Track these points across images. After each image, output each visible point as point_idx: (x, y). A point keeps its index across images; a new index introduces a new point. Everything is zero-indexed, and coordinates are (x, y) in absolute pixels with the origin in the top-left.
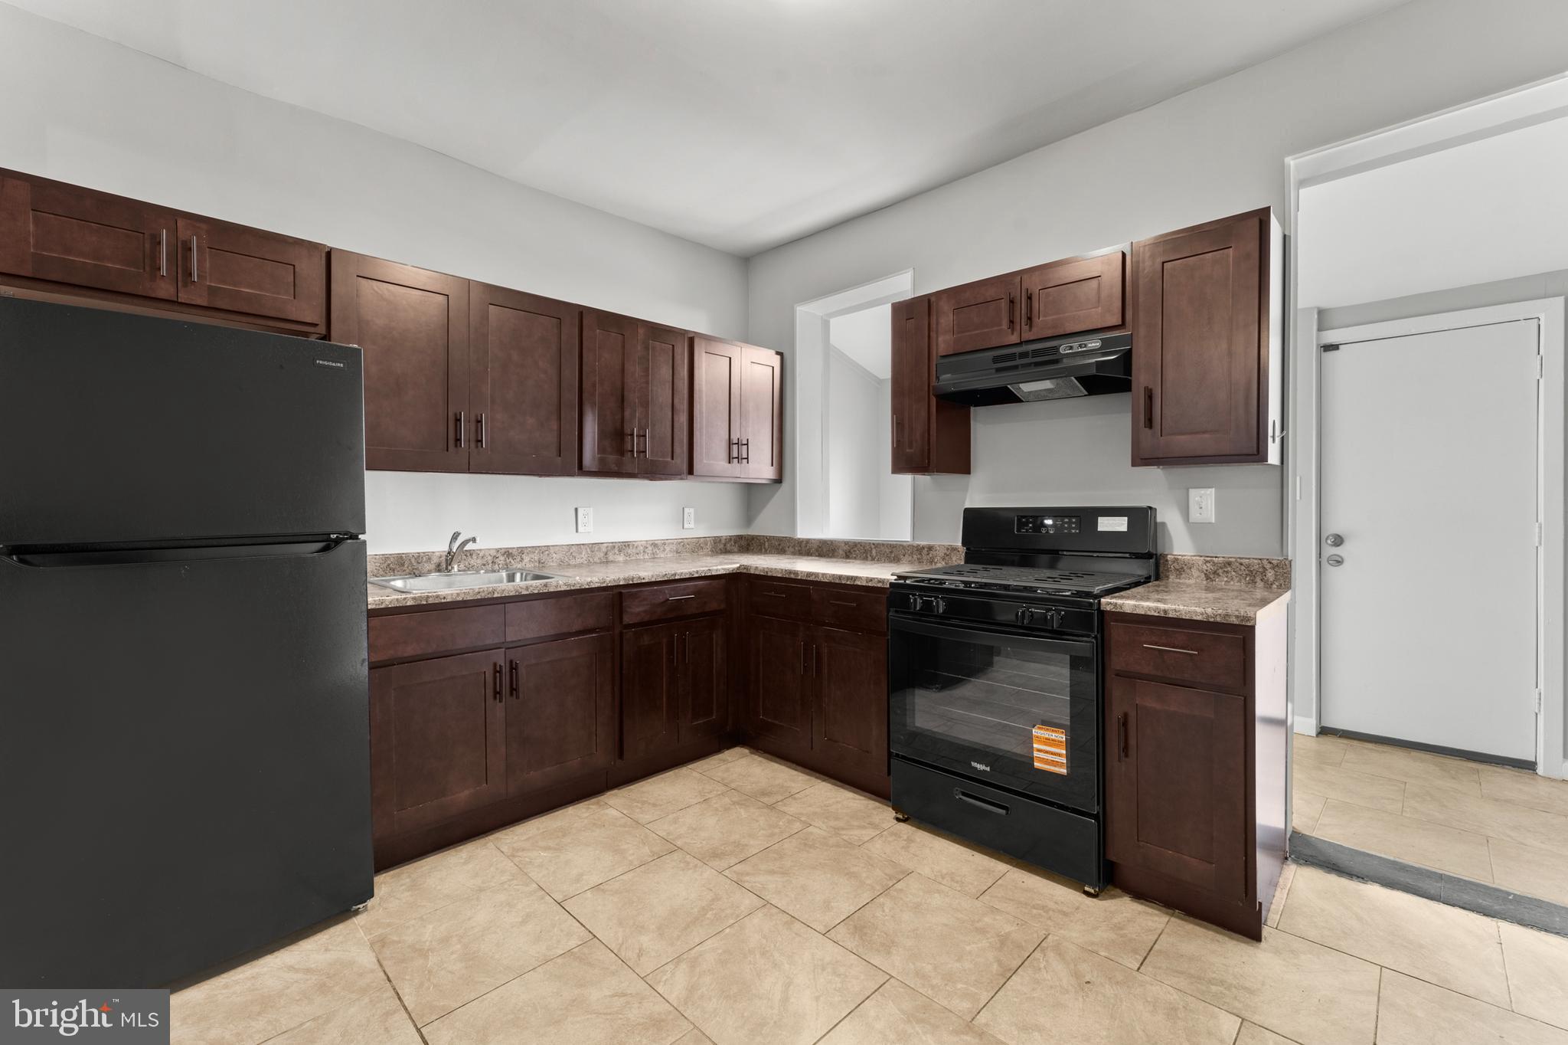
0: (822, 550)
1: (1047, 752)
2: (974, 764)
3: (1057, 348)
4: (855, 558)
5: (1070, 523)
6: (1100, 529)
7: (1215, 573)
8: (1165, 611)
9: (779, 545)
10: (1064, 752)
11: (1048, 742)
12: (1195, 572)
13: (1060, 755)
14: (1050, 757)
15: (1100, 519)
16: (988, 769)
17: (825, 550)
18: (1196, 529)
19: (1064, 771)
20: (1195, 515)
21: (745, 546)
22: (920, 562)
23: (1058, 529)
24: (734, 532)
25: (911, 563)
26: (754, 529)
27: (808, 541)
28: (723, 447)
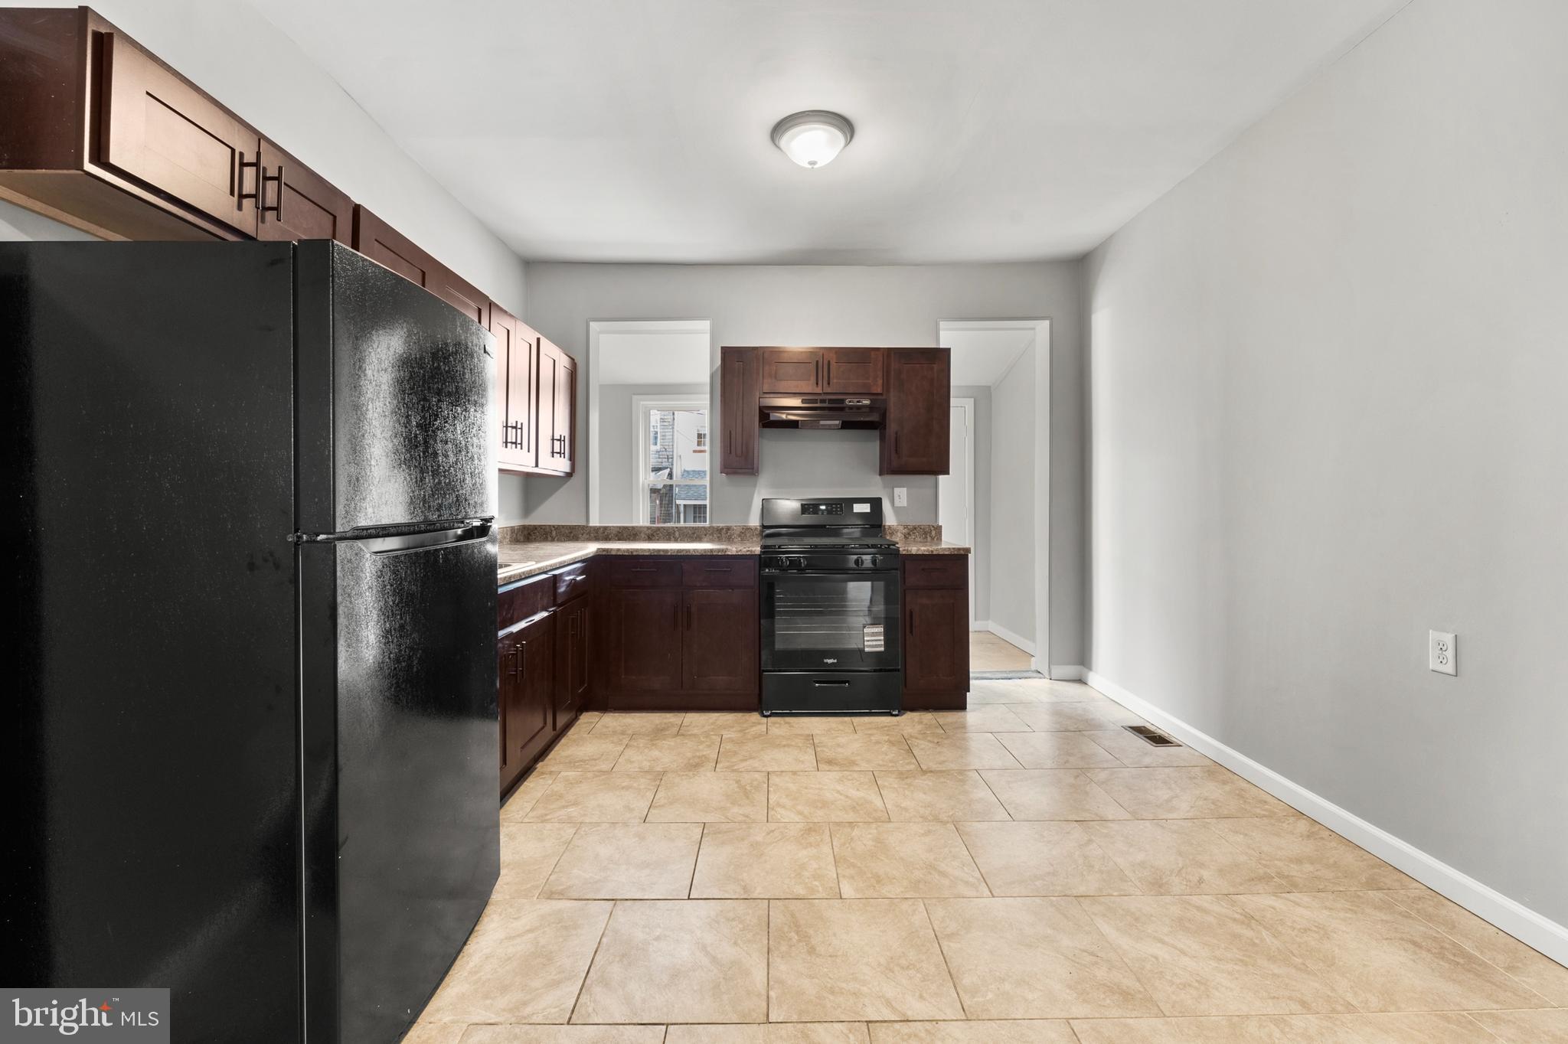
0: (622, 535)
1: (873, 641)
2: (825, 661)
3: (842, 401)
4: (658, 540)
5: (836, 508)
6: (855, 511)
7: (909, 534)
8: (932, 551)
9: (571, 532)
10: (883, 638)
11: (873, 634)
12: (899, 534)
13: (880, 640)
14: (874, 643)
15: (855, 505)
16: (836, 661)
17: (625, 535)
18: (897, 510)
19: (882, 649)
20: (897, 504)
21: (527, 535)
22: (720, 540)
23: (829, 512)
24: (516, 522)
25: (711, 541)
26: (534, 520)
27: (605, 528)
28: (550, 442)
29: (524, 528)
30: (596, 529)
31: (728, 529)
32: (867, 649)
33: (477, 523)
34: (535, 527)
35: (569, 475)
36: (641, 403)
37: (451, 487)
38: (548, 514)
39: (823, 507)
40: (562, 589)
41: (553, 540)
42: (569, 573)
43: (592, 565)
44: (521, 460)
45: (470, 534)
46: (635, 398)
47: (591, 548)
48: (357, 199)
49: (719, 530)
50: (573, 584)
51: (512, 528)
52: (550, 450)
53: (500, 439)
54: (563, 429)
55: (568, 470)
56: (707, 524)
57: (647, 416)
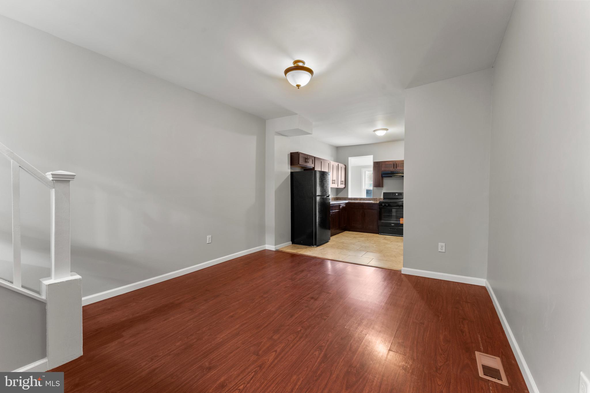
2: (392, 225)
3: (399, 172)
5: (400, 194)
9: (344, 199)
16: (394, 225)
21: (337, 199)
22: (374, 201)
23: (398, 195)
24: (335, 197)
25: (372, 201)
26: (338, 196)
27: (351, 198)
28: (340, 182)
29: (336, 198)
30: (350, 198)
31: (376, 199)
32: (401, 223)
33: (328, 195)
34: (338, 198)
35: (345, 188)
36: (363, 170)
37: (325, 191)
38: (340, 195)
39: (397, 194)
40: (341, 207)
41: (342, 200)
42: (342, 205)
43: (347, 204)
44: (335, 186)
45: (327, 197)
46: (362, 169)
47: (347, 201)
48: (315, 156)
49: (374, 199)
50: (343, 207)
51: (334, 198)
52: (340, 183)
53: (331, 183)
54: (343, 179)
55: (344, 187)
56: (372, 197)
57: (365, 173)
